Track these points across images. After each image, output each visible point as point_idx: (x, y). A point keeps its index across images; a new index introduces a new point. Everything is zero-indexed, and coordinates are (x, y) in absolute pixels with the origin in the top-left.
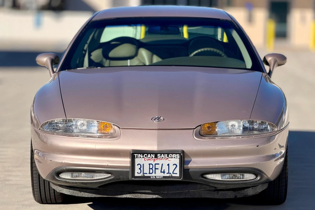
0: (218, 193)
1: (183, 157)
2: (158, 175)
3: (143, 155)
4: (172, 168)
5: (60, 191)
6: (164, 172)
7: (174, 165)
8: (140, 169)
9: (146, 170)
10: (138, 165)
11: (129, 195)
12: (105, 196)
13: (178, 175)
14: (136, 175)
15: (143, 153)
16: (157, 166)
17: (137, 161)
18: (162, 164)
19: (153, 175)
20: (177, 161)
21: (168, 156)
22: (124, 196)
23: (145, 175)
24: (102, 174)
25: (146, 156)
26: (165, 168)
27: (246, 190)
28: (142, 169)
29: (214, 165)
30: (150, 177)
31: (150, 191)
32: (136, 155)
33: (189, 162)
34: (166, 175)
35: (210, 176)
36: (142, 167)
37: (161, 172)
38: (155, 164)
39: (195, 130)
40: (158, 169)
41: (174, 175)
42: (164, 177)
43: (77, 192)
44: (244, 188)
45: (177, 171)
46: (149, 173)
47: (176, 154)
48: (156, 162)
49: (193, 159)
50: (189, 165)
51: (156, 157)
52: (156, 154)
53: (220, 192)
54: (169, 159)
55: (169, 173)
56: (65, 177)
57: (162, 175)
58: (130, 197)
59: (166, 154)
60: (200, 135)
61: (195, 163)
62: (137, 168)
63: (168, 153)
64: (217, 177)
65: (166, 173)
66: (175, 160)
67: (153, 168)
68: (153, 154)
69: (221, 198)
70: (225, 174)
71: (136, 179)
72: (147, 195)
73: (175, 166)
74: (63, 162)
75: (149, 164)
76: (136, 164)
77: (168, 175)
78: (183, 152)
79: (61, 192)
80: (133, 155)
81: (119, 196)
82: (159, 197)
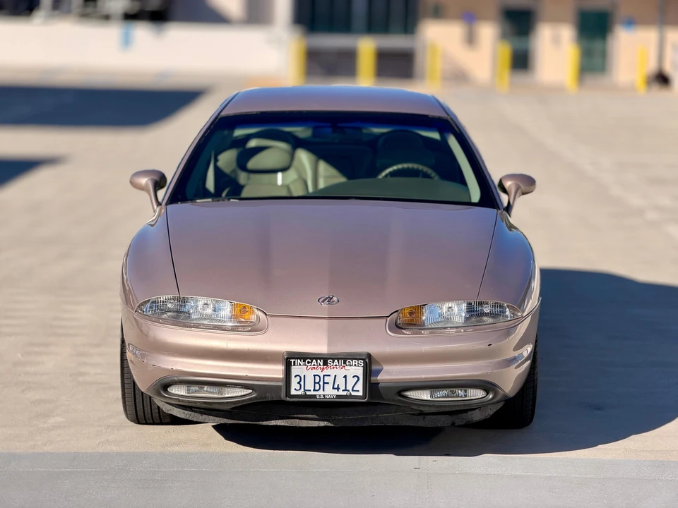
0: (424, 418)
1: (370, 364)
2: (329, 392)
3: (304, 361)
4: (351, 382)
5: (168, 410)
6: (338, 389)
7: (354, 377)
8: (299, 383)
9: (310, 385)
10: (295, 376)
11: (280, 421)
12: (242, 422)
13: (360, 393)
14: (293, 392)
15: (305, 357)
16: (327, 379)
17: (295, 370)
18: (335, 376)
19: (321, 392)
20: (359, 371)
21: (345, 363)
22: (273, 423)
23: (308, 393)
24: (237, 390)
25: (308, 362)
26: (340, 381)
27: (469, 413)
28: (302, 383)
29: (420, 376)
30: (314, 396)
31: (314, 416)
32: (292, 360)
33: (379, 372)
34: (341, 393)
35: (412, 395)
36: (302, 380)
37: (333, 388)
38: (324, 376)
39: (388, 319)
40: (328, 383)
41: (353, 393)
42: (338, 396)
43: (196, 414)
44: (466, 411)
45: (360, 387)
46: (314, 390)
47: (358, 359)
48: (326, 372)
49: (386, 368)
50: (379, 377)
51: (325, 364)
52: (325, 360)
53: (428, 417)
54: (346, 368)
55: (345, 390)
56: (176, 392)
57: (335, 392)
58: (283, 424)
59: (341, 359)
60: (397, 327)
61: (388, 373)
62: (294, 382)
63: (345, 358)
64: (425, 395)
65: (341, 390)
66: (357, 370)
67: (320, 382)
68: (320, 359)
69: (429, 426)
70: (439, 390)
71: (293, 399)
72: (309, 421)
73: (356, 379)
74: (174, 368)
75: (315, 376)
76: (293, 375)
77: (345, 393)
78: (369, 356)
79: (169, 412)
80: (289, 360)
81: (264, 423)
82: (330, 424)
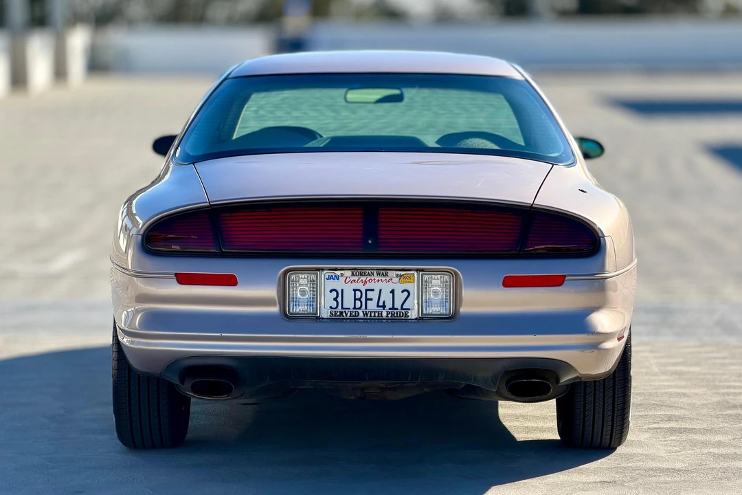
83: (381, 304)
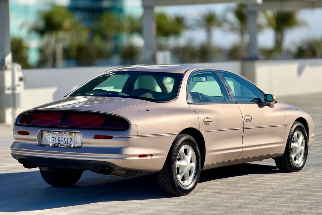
83: (65, 142)
